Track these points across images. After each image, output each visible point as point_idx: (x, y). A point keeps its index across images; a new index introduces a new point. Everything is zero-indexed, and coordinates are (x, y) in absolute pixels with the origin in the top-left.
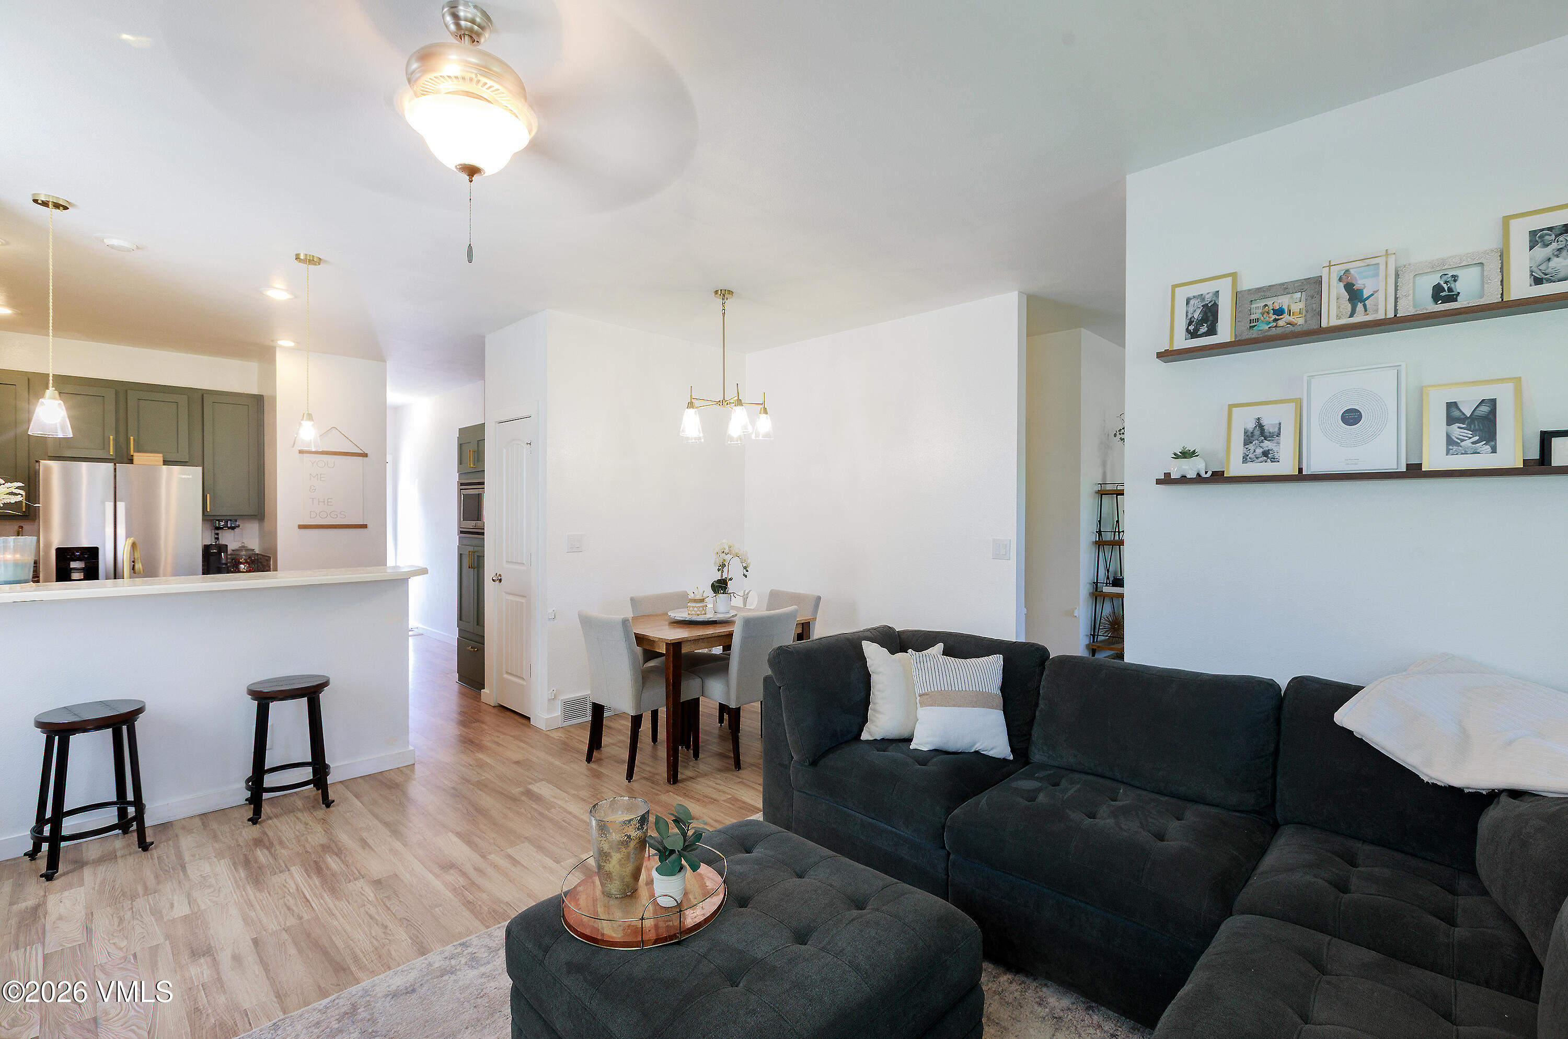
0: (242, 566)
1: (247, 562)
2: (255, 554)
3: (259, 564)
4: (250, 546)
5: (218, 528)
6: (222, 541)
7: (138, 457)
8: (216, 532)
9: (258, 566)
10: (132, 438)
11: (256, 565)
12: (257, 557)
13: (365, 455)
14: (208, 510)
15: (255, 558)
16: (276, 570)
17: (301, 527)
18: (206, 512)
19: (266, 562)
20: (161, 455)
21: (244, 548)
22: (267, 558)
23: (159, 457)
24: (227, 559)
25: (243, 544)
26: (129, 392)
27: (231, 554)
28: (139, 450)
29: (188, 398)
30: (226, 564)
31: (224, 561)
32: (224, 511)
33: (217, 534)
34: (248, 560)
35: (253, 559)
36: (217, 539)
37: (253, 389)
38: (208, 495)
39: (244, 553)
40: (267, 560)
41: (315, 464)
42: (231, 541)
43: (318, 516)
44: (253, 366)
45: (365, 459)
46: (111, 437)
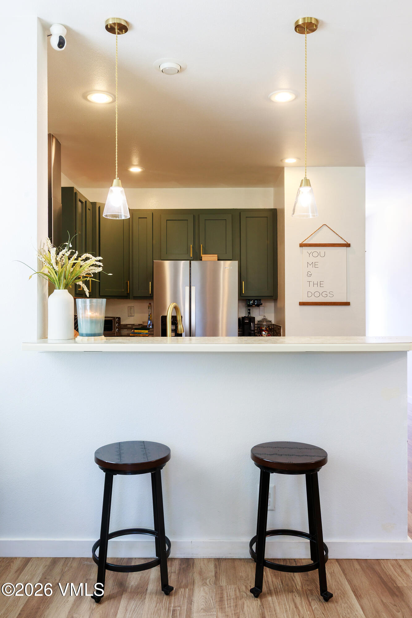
0: (264, 333)
1: (266, 330)
2: (272, 324)
3: (274, 332)
4: (269, 319)
5: (249, 306)
6: (252, 315)
7: (205, 257)
8: (249, 308)
9: (274, 333)
10: (202, 245)
11: (272, 333)
12: (273, 326)
13: (348, 245)
14: (243, 293)
15: (271, 327)
16: (284, 335)
17: (302, 304)
18: (242, 294)
19: (278, 330)
20: (216, 255)
21: (265, 320)
22: (279, 327)
23: (215, 257)
24: (254, 327)
25: (265, 317)
26: (200, 215)
27: (257, 324)
28: (205, 253)
29: (232, 215)
30: (254, 331)
31: (252, 329)
32: (253, 293)
33: (249, 310)
34: (268, 329)
35: (271, 328)
36: (249, 313)
37: (270, 205)
38: (243, 282)
39: (265, 323)
40: (279, 329)
41: (311, 254)
42: (258, 315)
43: (313, 294)
44: (271, 190)
45: (348, 248)
46: (191, 246)
